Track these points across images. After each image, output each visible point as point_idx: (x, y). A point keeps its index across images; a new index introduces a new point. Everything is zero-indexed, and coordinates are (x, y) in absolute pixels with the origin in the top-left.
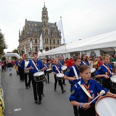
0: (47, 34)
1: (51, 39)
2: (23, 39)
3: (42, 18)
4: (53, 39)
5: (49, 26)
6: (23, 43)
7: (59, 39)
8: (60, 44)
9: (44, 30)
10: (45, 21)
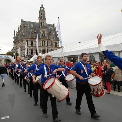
0: (44, 35)
1: (48, 41)
2: (18, 41)
3: (39, 18)
4: (50, 41)
5: (46, 27)
6: (18, 45)
7: (57, 42)
8: (57, 47)
9: (41, 31)
10: (42, 22)
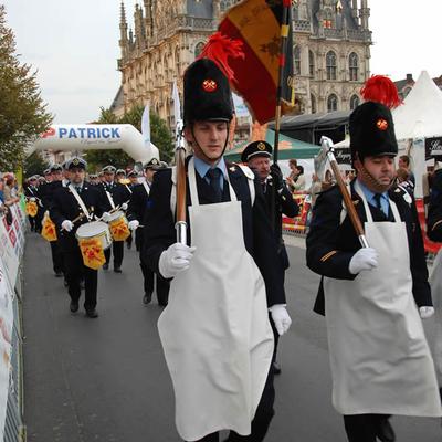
1: (314, 48)
4: (325, 50)
7: (360, 51)
8: (361, 79)
